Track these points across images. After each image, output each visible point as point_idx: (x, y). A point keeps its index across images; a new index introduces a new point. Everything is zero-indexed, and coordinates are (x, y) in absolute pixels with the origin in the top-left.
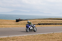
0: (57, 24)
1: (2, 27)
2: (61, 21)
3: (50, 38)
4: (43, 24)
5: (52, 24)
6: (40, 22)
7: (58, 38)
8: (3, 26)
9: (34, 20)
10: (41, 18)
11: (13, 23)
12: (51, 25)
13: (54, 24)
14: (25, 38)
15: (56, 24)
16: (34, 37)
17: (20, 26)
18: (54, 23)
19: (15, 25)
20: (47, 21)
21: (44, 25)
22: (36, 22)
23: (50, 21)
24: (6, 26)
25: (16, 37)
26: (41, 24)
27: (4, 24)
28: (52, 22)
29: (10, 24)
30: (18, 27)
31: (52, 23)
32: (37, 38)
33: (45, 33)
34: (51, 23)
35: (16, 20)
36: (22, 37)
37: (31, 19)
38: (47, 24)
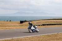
1: (6, 29)
3: (54, 38)
4: (47, 25)
5: (57, 24)
6: (44, 23)
8: (7, 27)
9: (38, 21)
10: (45, 19)
11: (17, 25)
12: (55, 25)
13: (58, 24)
14: (30, 39)
15: (60, 24)
16: (39, 38)
17: (25, 27)
18: (58, 23)
19: (19, 26)
21: (49, 26)
22: (40, 23)
23: (54, 22)
24: (10, 27)
25: (20, 39)
26: (45, 25)
27: (8, 26)
28: (56, 22)
29: (15, 26)
30: (23, 28)
31: (57, 23)
32: (41, 39)
33: (49, 34)
34: (55, 23)
35: (21, 21)
36: (26, 39)
37: (35, 20)
38: (51, 25)
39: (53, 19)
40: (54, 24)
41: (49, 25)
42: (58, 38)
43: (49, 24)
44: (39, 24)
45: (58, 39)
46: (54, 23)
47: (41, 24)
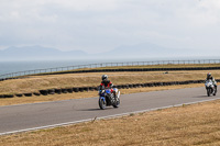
2: (119, 78)
3: (81, 139)
4: (57, 91)
5: (90, 88)
6: (46, 85)
7: (112, 138)
9: (23, 80)
12: (85, 93)
18: (96, 85)
20: (72, 80)
21: (62, 95)
22: (31, 85)
23: (81, 80)
26: (49, 92)
28: (88, 80)
31: (90, 85)
32: (35, 143)
34: (85, 85)
40: (81, 89)
41: (63, 91)
42: (95, 135)
43: (64, 87)
44: (28, 91)
45: (96, 141)
46: (81, 86)
47: (33, 90)
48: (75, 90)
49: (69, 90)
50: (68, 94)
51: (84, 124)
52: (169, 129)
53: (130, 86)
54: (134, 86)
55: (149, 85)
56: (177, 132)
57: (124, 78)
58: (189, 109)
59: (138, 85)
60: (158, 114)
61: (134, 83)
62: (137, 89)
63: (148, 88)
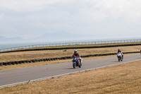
0: (36, 61)
2: (45, 54)
5: (26, 62)
7: (40, 93)
12: (23, 64)
13: (30, 62)
15: (33, 61)
18: (29, 59)
20: (14, 56)
21: (8, 66)
23: (20, 56)
28: (25, 56)
31: (26, 59)
34: (23, 60)
39: (16, 49)
40: (20, 62)
41: (8, 63)
42: (29, 92)
43: (9, 61)
48: (16, 63)
49: (13, 63)
50: (12, 65)
51: (22, 85)
52: (77, 86)
53: (51, 59)
54: (54, 59)
55: (64, 58)
56: (82, 88)
57: (47, 54)
58: (89, 73)
59: (56, 59)
60: (70, 77)
61: (54, 57)
62: (57, 61)
63: (63, 61)
